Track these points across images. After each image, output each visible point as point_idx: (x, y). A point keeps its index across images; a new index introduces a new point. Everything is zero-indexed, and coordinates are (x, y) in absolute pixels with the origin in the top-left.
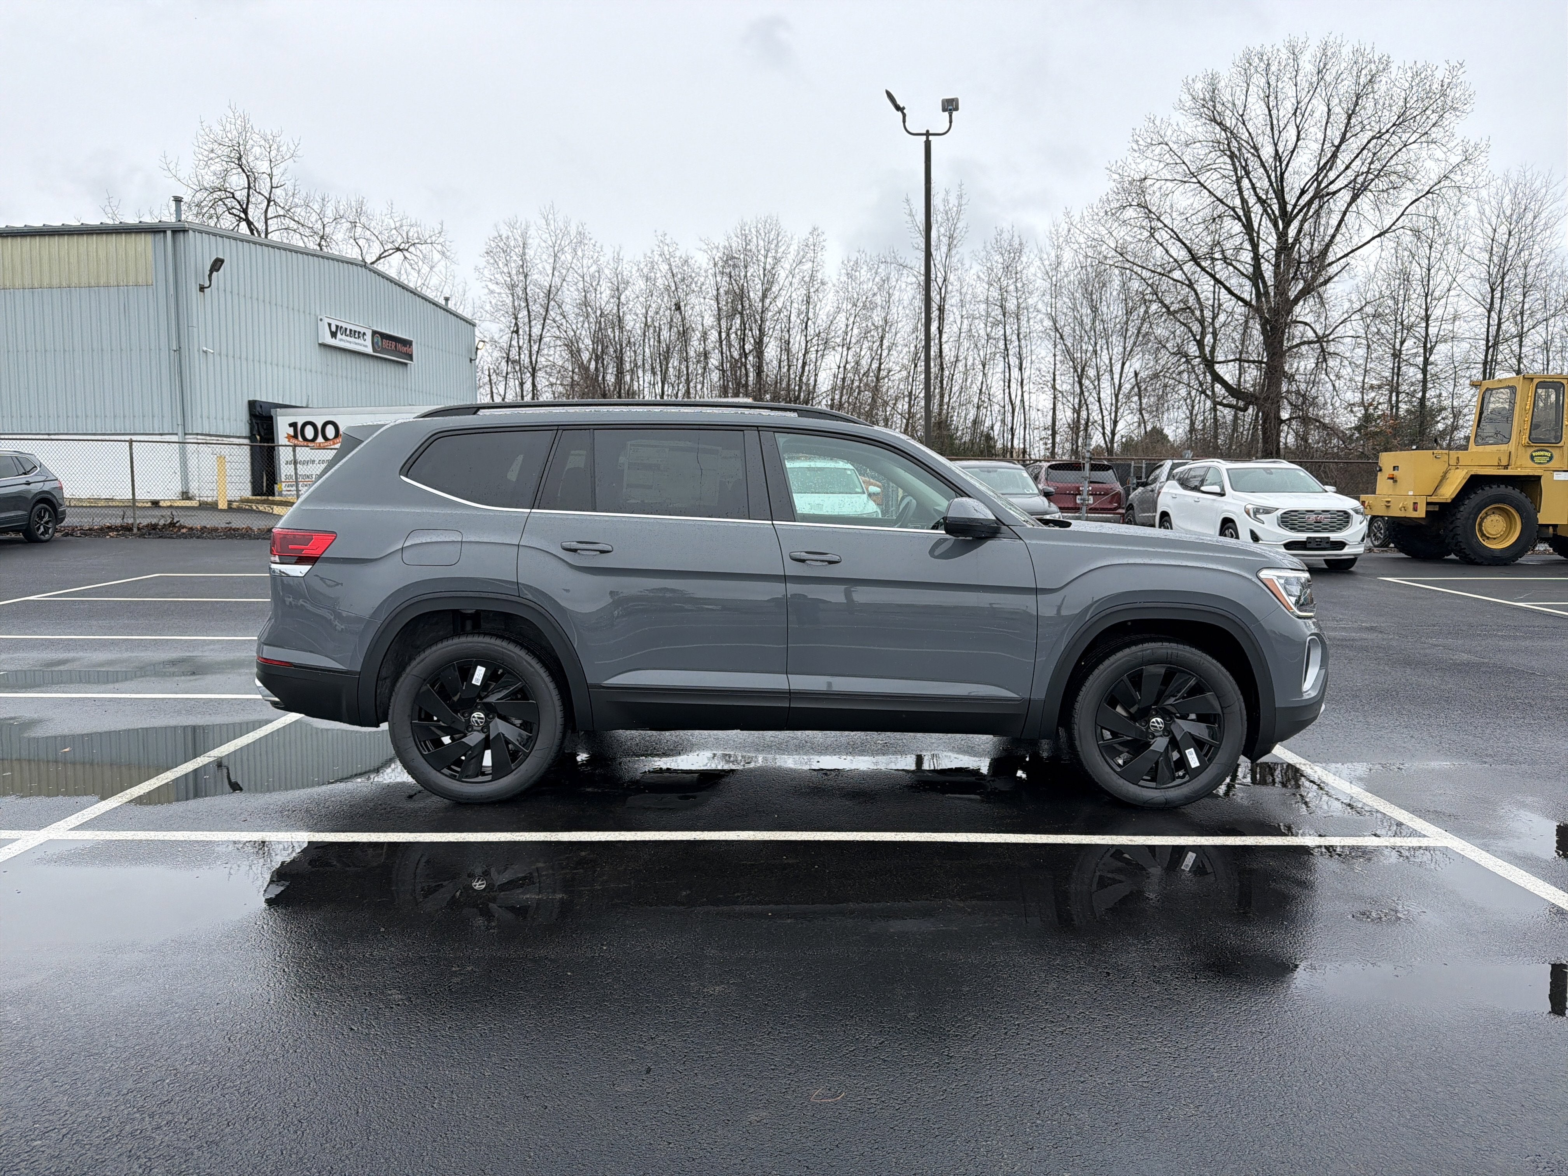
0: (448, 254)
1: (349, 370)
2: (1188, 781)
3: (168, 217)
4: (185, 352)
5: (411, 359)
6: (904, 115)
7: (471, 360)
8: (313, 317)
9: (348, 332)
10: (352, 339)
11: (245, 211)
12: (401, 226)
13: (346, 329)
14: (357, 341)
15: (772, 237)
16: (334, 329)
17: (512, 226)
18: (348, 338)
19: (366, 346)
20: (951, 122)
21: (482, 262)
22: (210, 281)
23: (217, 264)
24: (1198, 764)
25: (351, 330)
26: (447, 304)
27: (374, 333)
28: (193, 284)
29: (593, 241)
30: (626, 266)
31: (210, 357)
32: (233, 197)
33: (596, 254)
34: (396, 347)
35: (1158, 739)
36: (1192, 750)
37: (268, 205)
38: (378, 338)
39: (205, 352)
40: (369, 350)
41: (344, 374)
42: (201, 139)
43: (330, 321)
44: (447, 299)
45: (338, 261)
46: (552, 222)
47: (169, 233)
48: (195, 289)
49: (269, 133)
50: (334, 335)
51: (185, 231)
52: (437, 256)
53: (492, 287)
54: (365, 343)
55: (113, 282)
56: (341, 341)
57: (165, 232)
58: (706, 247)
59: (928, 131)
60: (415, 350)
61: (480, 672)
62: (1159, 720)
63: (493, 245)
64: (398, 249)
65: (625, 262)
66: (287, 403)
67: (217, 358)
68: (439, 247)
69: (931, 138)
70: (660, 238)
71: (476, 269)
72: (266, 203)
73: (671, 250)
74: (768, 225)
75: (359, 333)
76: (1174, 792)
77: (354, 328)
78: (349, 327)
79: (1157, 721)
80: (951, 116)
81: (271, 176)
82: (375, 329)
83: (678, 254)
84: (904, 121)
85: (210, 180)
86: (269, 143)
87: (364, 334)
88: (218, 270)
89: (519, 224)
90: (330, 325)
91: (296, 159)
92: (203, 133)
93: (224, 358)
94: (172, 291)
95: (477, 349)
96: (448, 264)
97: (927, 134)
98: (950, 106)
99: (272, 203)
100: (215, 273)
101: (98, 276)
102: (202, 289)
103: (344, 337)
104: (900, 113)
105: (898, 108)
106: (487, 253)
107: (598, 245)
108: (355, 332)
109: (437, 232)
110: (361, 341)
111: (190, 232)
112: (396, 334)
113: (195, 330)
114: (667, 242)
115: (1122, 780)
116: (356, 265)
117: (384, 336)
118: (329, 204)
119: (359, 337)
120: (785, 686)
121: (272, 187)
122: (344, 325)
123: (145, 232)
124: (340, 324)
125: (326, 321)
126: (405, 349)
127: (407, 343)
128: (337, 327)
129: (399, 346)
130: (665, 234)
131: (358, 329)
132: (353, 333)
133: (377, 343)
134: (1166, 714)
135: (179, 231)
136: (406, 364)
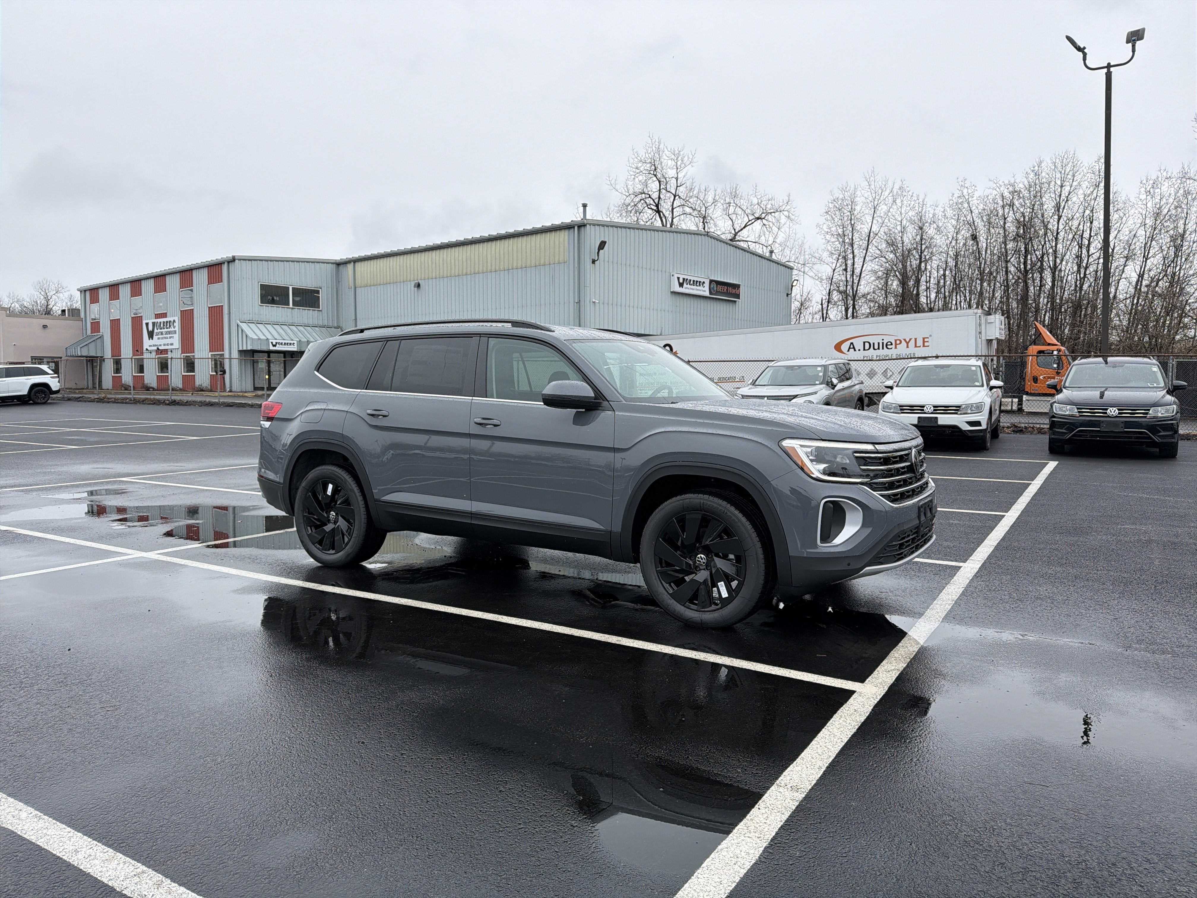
0: (793, 217)
1: (692, 308)
2: (721, 608)
3: (577, 217)
4: (582, 303)
5: (739, 298)
6: (1085, 55)
7: (788, 295)
8: (667, 274)
9: (692, 282)
10: (695, 287)
11: (657, 206)
12: (761, 201)
13: (690, 280)
14: (698, 288)
15: (1068, 170)
16: (681, 281)
17: (843, 190)
18: (692, 287)
19: (705, 291)
20: (1134, 51)
21: (822, 220)
22: (598, 256)
23: (602, 245)
24: (727, 595)
25: (694, 281)
26: (771, 256)
27: (711, 281)
28: (588, 260)
29: (910, 193)
30: (930, 209)
31: (597, 305)
32: (650, 197)
33: (913, 203)
34: (727, 290)
35: (702, 571)
36: (722, 583)
37: (674, 200)
38: (714, 285)
39: (594, 302)
40: (707, 294)
41: (688, 311)
42: (631, 161)
43: (679, 276)
44: (771, 252)
45: (687, 233)
46: (873, 183)
47: (576, 228)
48: (589, 261)
49: (676, 150)
50: (681, 285)
51: (585, 225)
52: (783, 219)
53: (828, 237)
54: (704, 289)
55: (547, 262)
56: (687, 289)
57: (574, 227)
58: (995, 185)
59: (1109, 64)
60: (742, 291)
61: (330, 487)
62: (702, 556)
63: (831, 205)
64: (758, 218)
65: (928, 206)
66: (648, 333)
67: (602, 306)
68: (786, 213)
69: (1112, 69)
70: (961, 183)
71: (818, 226)
72: (673, 197)
73: (970, 191)
74: (1065, 160)
75: (700, 282)
76: (709, 616)
77: (696, 279)
78: (692, 279)
79: (701, 557)
80: (1134, 47)
81: (677, 179)
82: (713, 278)
83: (977, 194)
84: (1084, 59)
85: (639, 188)
86: (677, 155)
87: (704, 282)
88: (603, 249)
89: (848, 188)
90: (678, 278)
91: (694, 164)
92: (633, 157)
93: (606, 306)
94: (576, 265)
95: (792, 286)
96: (791, 224)
97: (1109, 66)
98: (1135, 37)
99: (677, 197)
100: (601, 251)
101: (540, 260)
102: (594, 262)
103: (688, 286)
104: (1081, 53)
105: (1079, 49)
106: (826, 212)
107: (915, 195)
108: (697, 281)
109: (785, 202)
110: (701, 288)
111: (588, 226)
112: (728, 281)
113: (588, 288)
114: (966, 185)
115: (673, 600)
116: (701, 235)
117: (718, 283)
118: (709, 193)
119: (700, 285)
120: (468, 509)
121: (677, 187)
122: (689, 278)
123: (565, 229)
124: (686, 277)
125: (676, 276)
126: (734, 291)
127: (737, 286)
128: (684, 279)
129: (730, 289)
130: (965, 180)
131: (699, 280)
132: (696, 283)
133: (713, 288)
134: (707, 550)
135: (581, 226)
136: (735, 301)
